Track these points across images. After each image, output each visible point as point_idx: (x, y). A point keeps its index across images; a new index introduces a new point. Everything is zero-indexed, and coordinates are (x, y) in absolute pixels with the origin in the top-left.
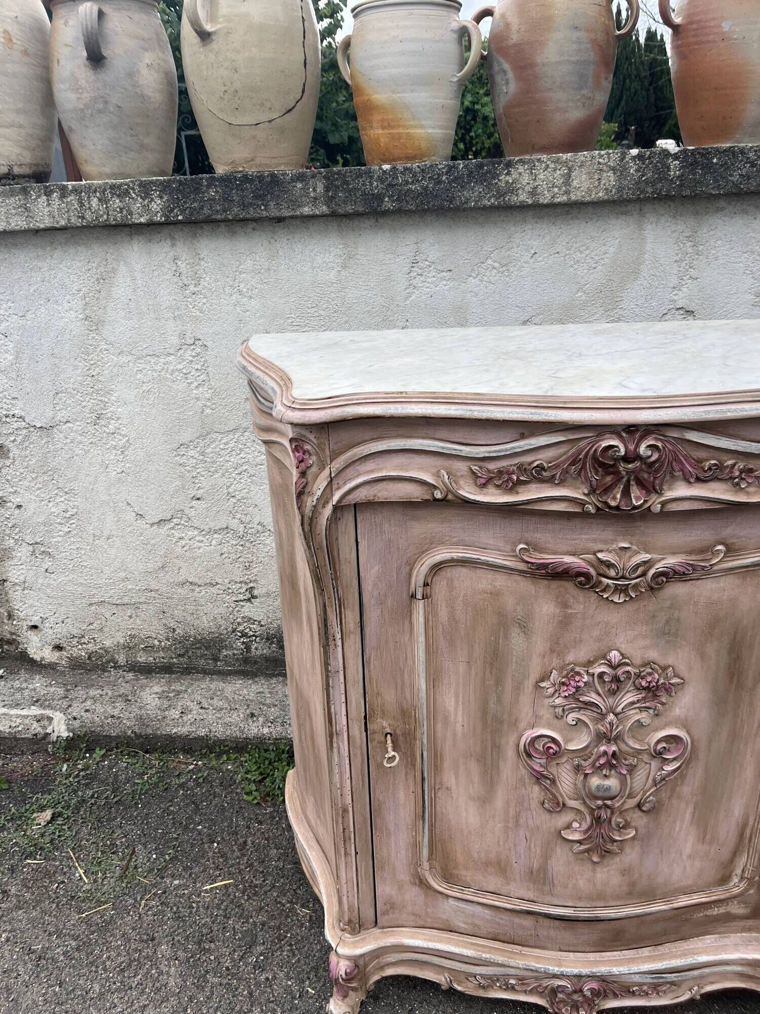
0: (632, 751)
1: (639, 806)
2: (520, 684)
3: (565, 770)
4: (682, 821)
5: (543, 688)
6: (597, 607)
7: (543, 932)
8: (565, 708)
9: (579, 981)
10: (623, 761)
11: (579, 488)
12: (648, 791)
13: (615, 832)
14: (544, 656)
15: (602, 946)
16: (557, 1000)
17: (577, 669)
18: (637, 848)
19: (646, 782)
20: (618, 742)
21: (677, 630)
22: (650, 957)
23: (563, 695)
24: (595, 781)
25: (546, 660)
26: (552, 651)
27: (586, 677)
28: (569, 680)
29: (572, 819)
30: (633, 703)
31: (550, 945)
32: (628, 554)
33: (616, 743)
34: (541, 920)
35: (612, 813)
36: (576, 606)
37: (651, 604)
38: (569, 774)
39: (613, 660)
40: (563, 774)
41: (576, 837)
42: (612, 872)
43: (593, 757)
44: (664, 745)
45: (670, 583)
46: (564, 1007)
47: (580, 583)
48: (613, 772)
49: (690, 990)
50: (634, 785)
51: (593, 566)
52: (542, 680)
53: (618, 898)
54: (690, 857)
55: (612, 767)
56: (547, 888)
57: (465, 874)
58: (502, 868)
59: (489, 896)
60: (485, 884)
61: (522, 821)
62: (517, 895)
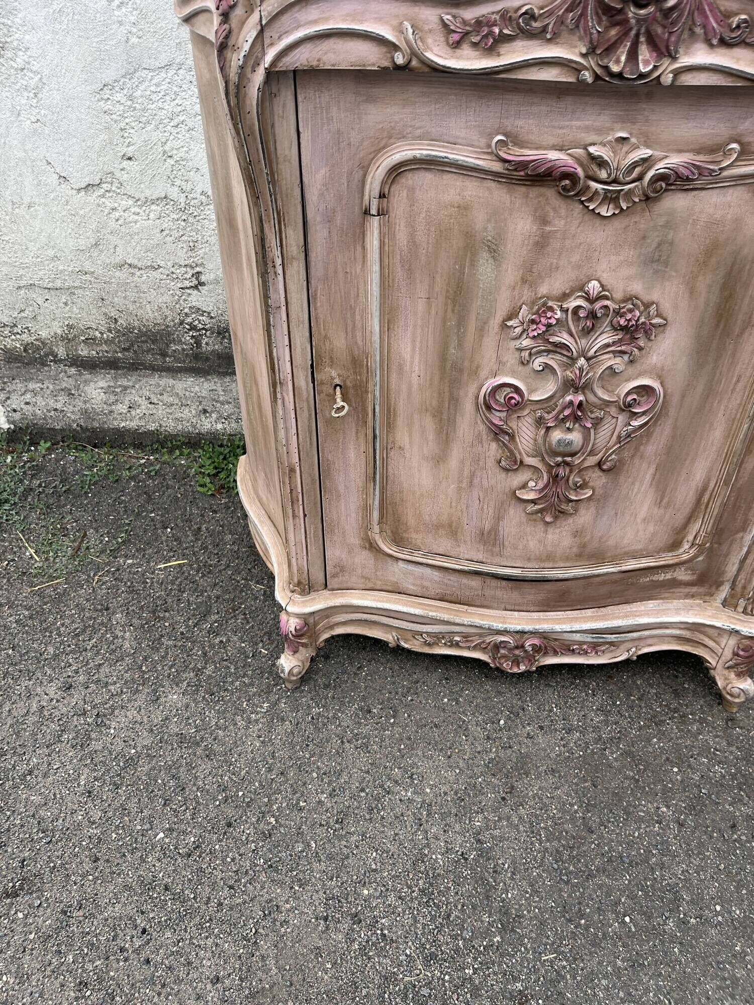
0: (599, 402)
1: (599, 465)
2: (485, 323)
3: (526, 424)
4: (642, 482)
5: (511, 327)
6: (580, 223)
7: (489, 592)
8: (533, 350)
9: (522, 637)
10: (589, 413)
12: (611, 448)
13: (571, 492)
14: (514, 289)
15: (547, 606)
16: (499, 656)
17: (550, 304)
18: (593, 509)
19: (610, 439)
20: (588, 392)
21: (668, 258)
22: (592, 617)
23: (531, 335)
24: (557, 435)
25: (516, 292)
26: (524, 281)
27: (559, 312)
28: (540, 316)
29: (528, 478)
30: (607, 346)
31: (495, 605)
32: (625, 149)
33: (584, 393)
34: (488, 581)
35: (571, 472)
36: (556, 222)
37: (643, 221)
38: (530, 428)
39: (591, 292)
40: (524, 429)
41: (532, 496)
42: (564, 534)
43: (558, 409)
44: (635, 396)
45: (670, 193)
46: (506, 662)
47: (564, 188)
48: (577, 425)
49: (628, 651)
50: (597, 441)
51: (581, 164)
52: (511, 319)
53: (567, 559)
54: (644, 520)
55: (577, 420)
56: (496, 550)
57: (416, 537)
58: (452, 530)
59: (438, 558)
60: (435, 547)
61: (476, 481)
62: (466, 557)
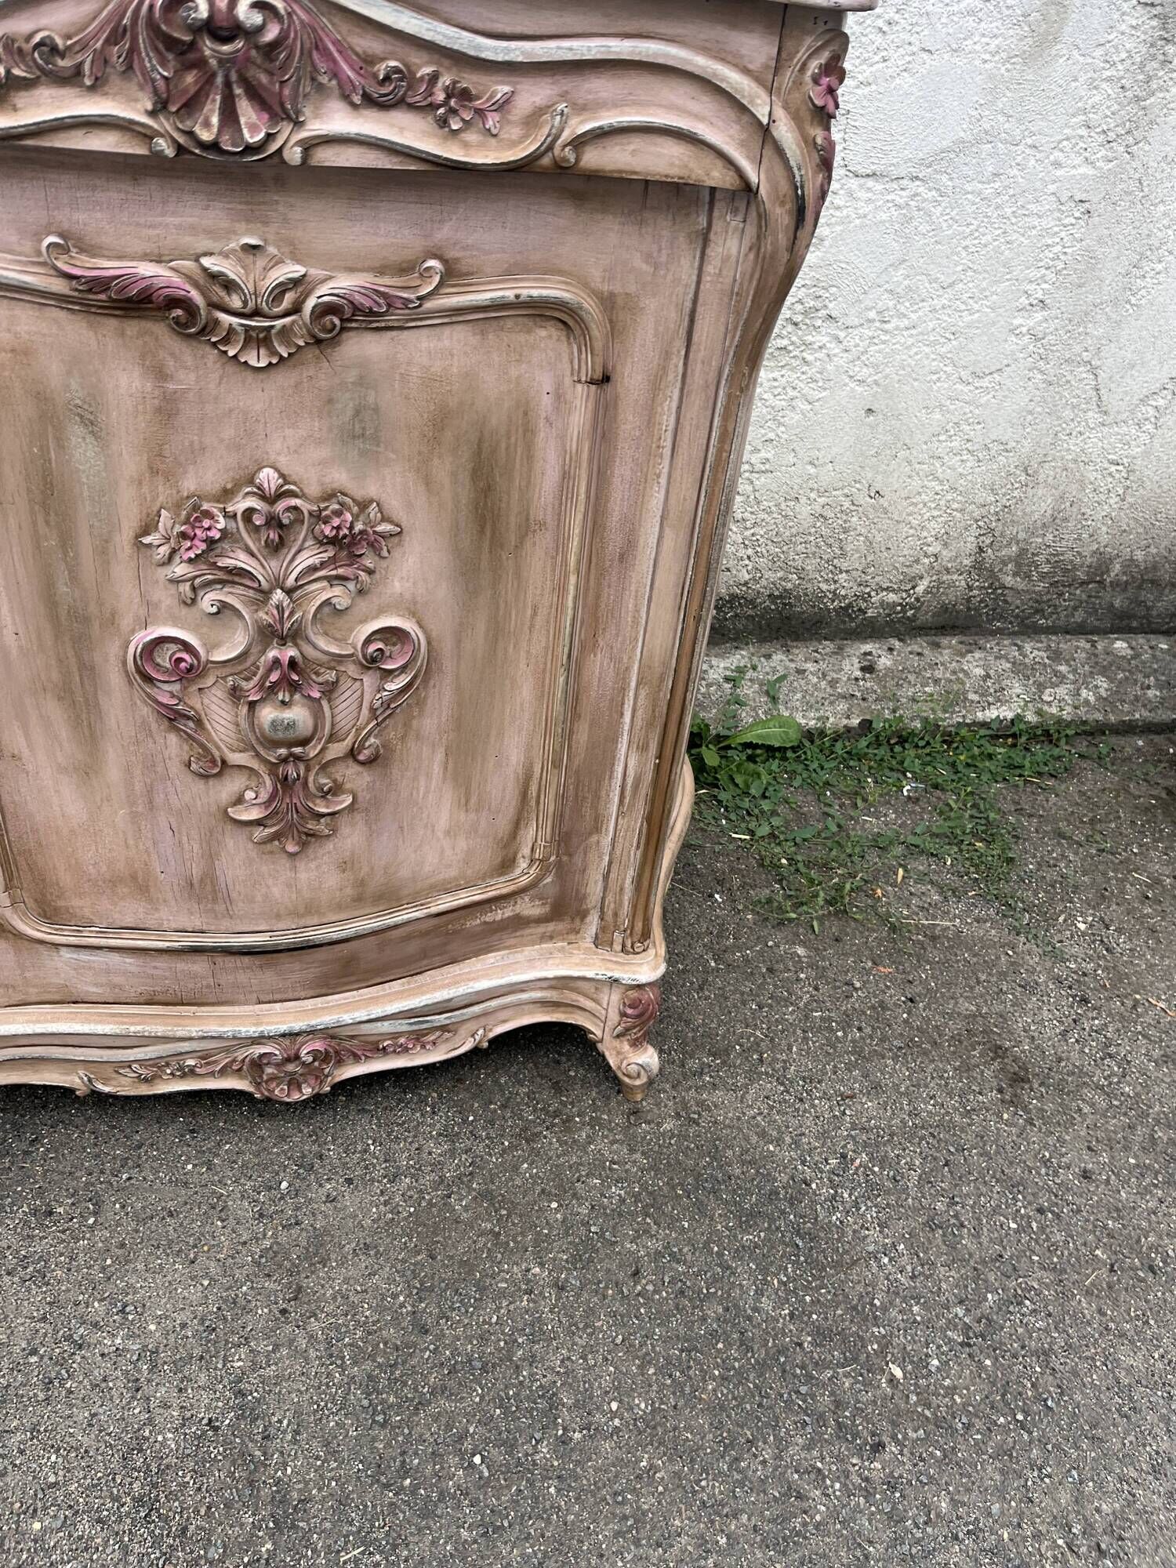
0: (325, 658)
1: (352, 754)
2: (106, 541)
3: (214, 699)
4: (429, 776)
5: (149, 546)
6: (221, 378)
7: (226, 979)
8: (198, 581)
9: (293, 1043)
10: (314, 677)
11: (136, 100)
12: (364, 728)
13: (318, 801)
14: (140, 483)
15: (327, 985)
16: (265, 1078)
17: (205, 506)
18: (361, 826)
19: (359, 713)
20: (300, 642)
21: (377, 430)
22: (402, 992)
23: (185, 557)
24: (268, 714)
25: (145, 489)
26: (154, 471)
27: (221, 519)
28: (194, 528)
29: (243, 787)
30: (313, 569)
31: (242, 997)
32: (261, 262)
33: (296, 645)
34: (220, 959)
35: (308, 770)
36: (181, 375)
37: (318, 374)
38: (223, 705)
39: (266, 485)
40: (214, 707)
41: (254, 814)
42: (325, 868)
43: (260, 672)
44: (380, 645)
45: (351, 334)
46: (278, 1086)
47: (176, 320)
48: (297, 696)
49: (473, 1036)
50: (338, 718)
51: (196, 285)
52: (146, 532)
53: (340, 907)
54: (448, 833)
55: (294, 687)
56: (220, 908)
57: (82, 905)
58: (140, 885)
59: (127, 934)
60: (116, 916)
61: (159, 799)
62: (174, 926)
